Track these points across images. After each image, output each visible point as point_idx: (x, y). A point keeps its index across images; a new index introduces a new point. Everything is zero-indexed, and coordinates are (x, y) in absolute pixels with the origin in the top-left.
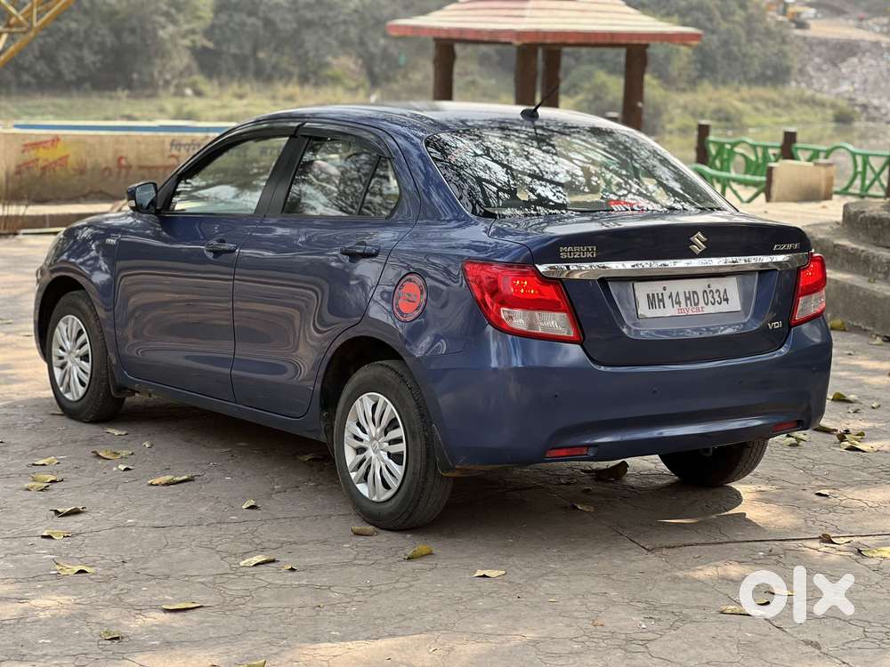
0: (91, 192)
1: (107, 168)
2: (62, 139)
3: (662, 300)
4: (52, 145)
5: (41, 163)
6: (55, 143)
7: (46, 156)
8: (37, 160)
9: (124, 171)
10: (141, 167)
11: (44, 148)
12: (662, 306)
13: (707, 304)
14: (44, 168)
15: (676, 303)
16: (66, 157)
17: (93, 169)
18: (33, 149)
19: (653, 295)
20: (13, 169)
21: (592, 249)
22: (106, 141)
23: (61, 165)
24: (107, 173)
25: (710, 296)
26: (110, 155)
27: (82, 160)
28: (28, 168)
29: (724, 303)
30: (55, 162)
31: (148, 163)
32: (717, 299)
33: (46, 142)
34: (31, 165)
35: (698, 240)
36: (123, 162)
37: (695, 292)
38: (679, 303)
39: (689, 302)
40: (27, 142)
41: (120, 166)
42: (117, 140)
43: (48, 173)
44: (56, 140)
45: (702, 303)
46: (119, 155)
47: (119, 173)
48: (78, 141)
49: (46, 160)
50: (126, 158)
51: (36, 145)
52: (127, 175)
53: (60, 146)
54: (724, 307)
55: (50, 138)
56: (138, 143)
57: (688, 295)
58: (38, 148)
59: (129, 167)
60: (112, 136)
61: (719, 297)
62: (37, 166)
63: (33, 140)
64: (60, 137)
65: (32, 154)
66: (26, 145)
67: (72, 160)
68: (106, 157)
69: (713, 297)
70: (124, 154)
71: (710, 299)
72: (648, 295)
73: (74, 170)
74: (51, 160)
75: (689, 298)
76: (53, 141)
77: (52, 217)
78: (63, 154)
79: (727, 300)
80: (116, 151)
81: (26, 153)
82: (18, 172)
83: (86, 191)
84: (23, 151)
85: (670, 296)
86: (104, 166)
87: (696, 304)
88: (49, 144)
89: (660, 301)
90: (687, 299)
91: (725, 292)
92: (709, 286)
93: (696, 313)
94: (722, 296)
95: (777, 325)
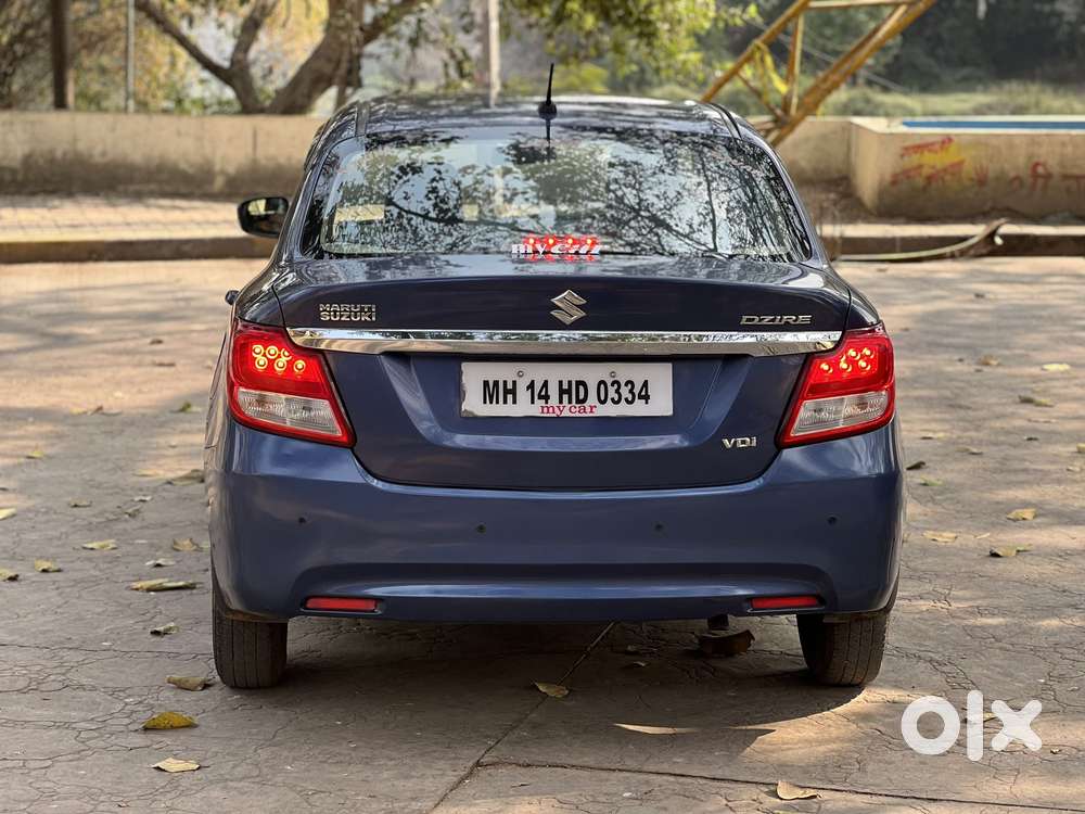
0: (993, 209)
1: (1017, 178)
2: (955, 139)
3: (513, 392)
4: (942, 148)
5: (926, 171)
6: (946, 145)
7: (933, 161)
8: (920, 167)
9: (1040, 182)
10: (1066, 177)
11: (930, 151)
12: (509, 399)
13: (603, 403)
14: (929, 179)
15: (540, 397)
16: (960, 164)
17: (997, 179)
18: (916, 152)
19: (497, 382)
20: (888, 178)
21: (370, 308)
22: (1017, 141)
23: (953, 174)
24: (1016, 183)
25: (611, 388)
26: (1022, 161)
27: (981, 167)
28: (908, 177)
29: (639, 402)
30: (945, 170)
31: (1076, 172)
32: (626, 394)
33: (932, 144)
34: (912, 174)
35: (567, 303)
36: (1040, 170)
37: (579, 383)
38: (546, 398)
39: (565, 397)
40: (908, 144)
41: (1035, 175)
42: (1033, 140)
43: (934, 185)
44: (948, 140)
45: (592, 399)
46: (1036, 160)
47: (1034, 186)
48: (978, 142)
49: (933, 167)
50: (1044, 165)
51: (920, 148)
52: (1045, 187)
53: (953, 148)
54: (639, 409)
55: (939, 139)
56: (1063, 144)
57: (565, 387)
58: (922, 153)
59: (1048, 176)
60: (1025, 135)
61: (631, 391)
62: (920, 174)
63: (918, 142)
64: (953, 137)
65: (915, 159)
66: (906, 149)
67: (969, 169)
68: (1017, 164)
69: (617, 391)
70: (1042, 160)
71: (612, 393)
72: (486, 382)
73: (972, 179)
74: (939, 166)
75: (569, 392)
76: (943, 142)
77: (904, 240)
78: (956, 160)
79: (646, 398)
80: (1030, 157)
81: (906, 158)
82: (894, 183)
83: (986, 208)
84: (902, 156)
85: (531, 386)
86: (1012, 174)
87: (580, 401)
88: (937, 147)
89: (506, 392)
90: (562, 392)
91: (645, 384)
92: (612, 374)
93: (578, 415)
94: (636, 391)
95: (744, 442)
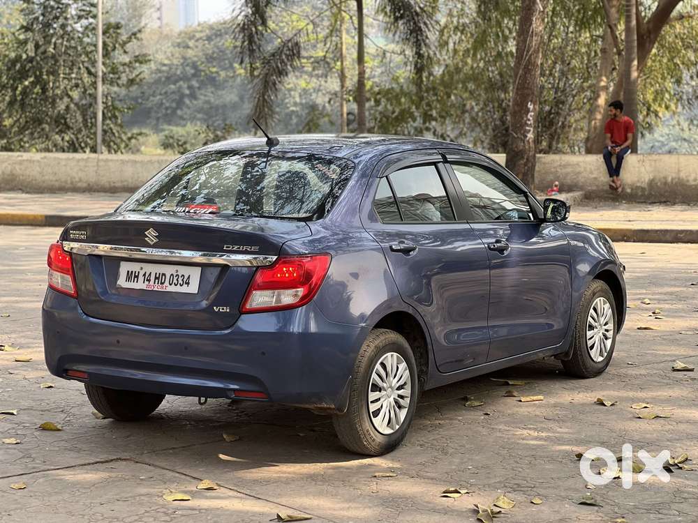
3: (137, 277)
12: (136, 281)
13: (170, 285)
15: (147, 280)
19: (132, 272)
21: (84, 233)
25: (175, 278)
29: (185, 286)
32: (180, 281)
35: (151, 235)
37: (164, 274)
38: (149, 281)
39: (157, 281)
45: (167, 283)
54: (184, 289)
57: (157, 276)
61: (183, 280)
69: (177, 280)
71: (175, 281)
72: (128, 272)
75: (158, 278)
79: (188, 284)
85: (144, 275)
87: (162, 283)
89: (135, 276)
90: (156, 278)
91: (189, 277)
92: (177, 271)
93: (160, 290)
94: (185, 280)
95: (223, 309)
